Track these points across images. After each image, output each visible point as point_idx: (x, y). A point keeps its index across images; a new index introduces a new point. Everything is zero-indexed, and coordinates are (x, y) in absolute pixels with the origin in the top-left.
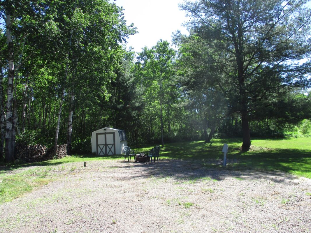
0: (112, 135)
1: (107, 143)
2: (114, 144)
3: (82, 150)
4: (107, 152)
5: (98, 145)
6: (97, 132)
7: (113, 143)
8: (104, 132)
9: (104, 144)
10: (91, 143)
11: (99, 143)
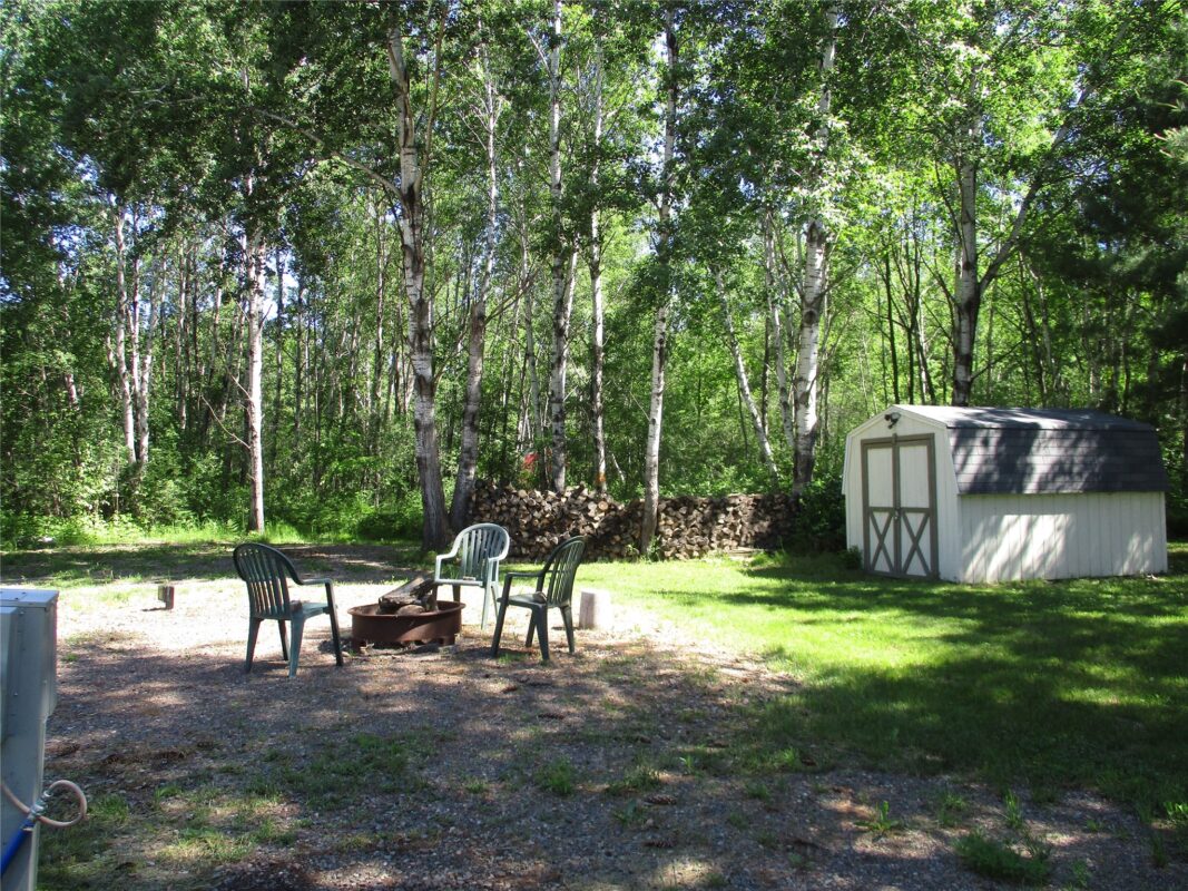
0: (922, 450)
1: (904, 504)
2: (931, 513)
3: (823, 529)
4: (904, 556)
5: (868, 512)
6: (866, 436)
7: (925, 504)
8: (889, 434)
9: (891, 505)
10: (844, 497)
11: (873, 503)
